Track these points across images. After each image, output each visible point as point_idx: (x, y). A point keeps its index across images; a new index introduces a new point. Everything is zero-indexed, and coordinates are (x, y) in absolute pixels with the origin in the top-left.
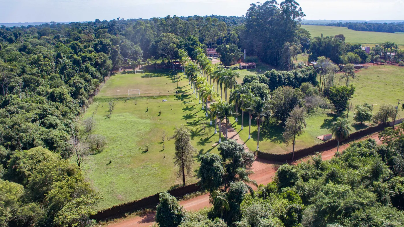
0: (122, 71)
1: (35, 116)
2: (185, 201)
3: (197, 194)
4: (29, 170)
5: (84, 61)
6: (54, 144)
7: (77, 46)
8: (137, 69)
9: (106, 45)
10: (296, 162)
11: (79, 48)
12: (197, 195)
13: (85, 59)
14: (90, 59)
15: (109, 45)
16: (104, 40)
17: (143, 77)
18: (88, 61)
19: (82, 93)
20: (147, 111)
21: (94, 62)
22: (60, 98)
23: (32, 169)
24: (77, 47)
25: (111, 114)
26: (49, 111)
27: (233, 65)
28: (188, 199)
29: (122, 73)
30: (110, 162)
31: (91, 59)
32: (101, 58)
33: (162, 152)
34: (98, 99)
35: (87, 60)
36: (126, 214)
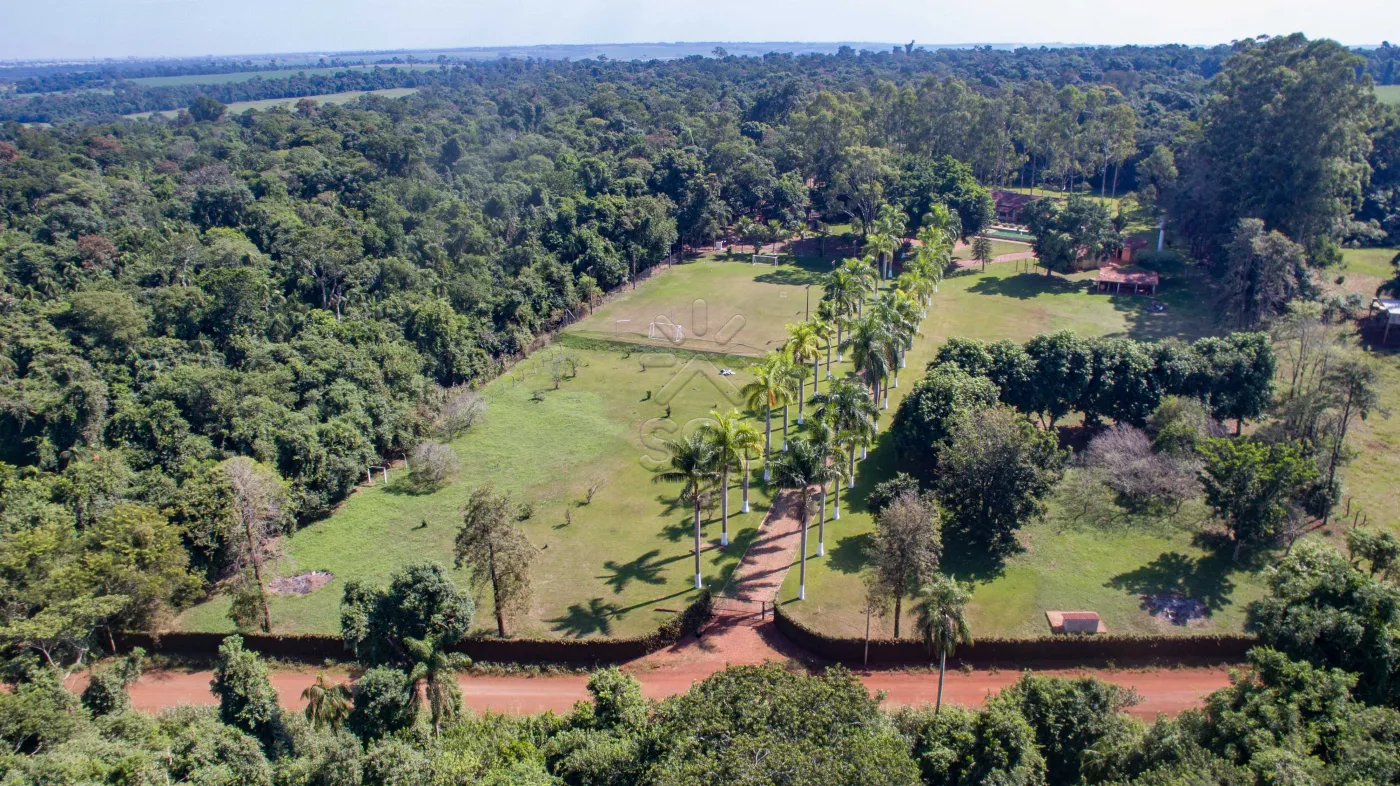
0: (723, 250)
1: (317, 374)
2: (469, 678)
3: (509, 669)
4: (193, 505)
5: (581, 221)
6: (296, 454)
7: (593, 170)
8: (767, 250)
9: (680, 171)
10: (869, 675)
11: (596, 177)
12: (508, 672)
13: (588, 213)
14: (601, 215)
15: (691, 172)
16: (680, 156)
17: (759, 279)
18: (595, 222)
19: (521, 316)
20: (649, 397)
21: (609, 226)
22: (427, 331)
23: (200, 504)
24: (592, 175)
25: (557, 388)
26: (349, 369)
27: (1086, 270)
28: (481, 674)
29: (719, 258)
30: (424, 525)
31: (605, 216)
32: (638, 212)
33: (557, 531)
34: (567, 336)
35: (591, 218)
36: (327, 661)
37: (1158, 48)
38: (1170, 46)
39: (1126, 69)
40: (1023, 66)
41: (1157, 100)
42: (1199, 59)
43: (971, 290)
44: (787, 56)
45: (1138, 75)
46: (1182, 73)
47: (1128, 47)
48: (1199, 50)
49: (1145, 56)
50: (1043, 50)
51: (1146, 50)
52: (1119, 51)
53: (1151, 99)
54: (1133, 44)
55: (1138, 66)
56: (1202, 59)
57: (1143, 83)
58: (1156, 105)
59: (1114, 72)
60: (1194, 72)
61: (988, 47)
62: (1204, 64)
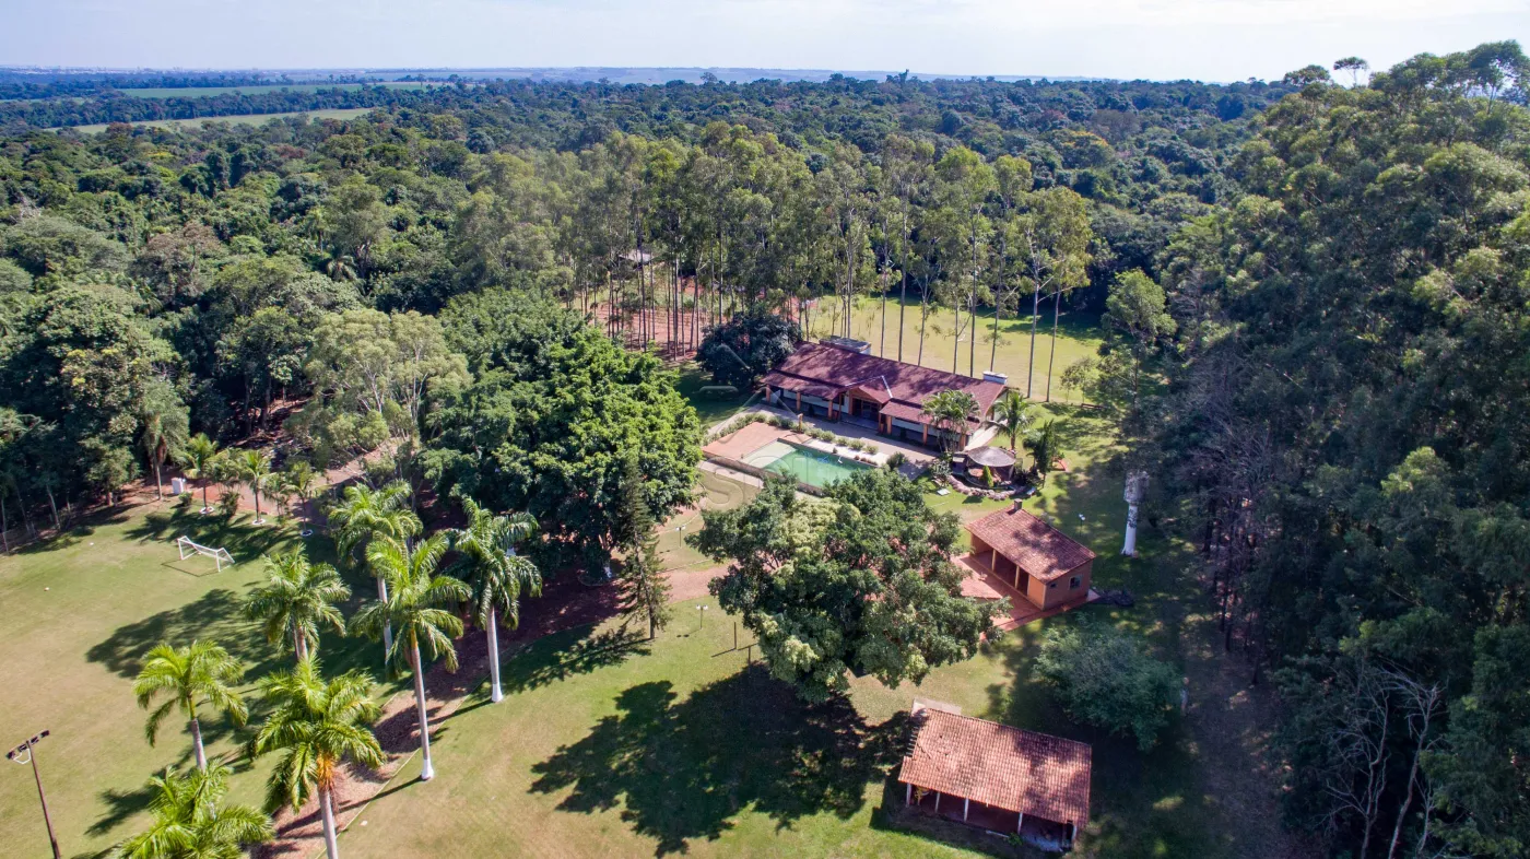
37: (1169, 84)
38: (1182, 82)
39: (1123, 109)
40: (995, 101)
41: (1156, 155)
42: (1216, 97)
43: (561, 807)
44: (777, 83)
45: (1141, 114)
46: (1194, 114)
47: (1138, 82)
48: (1215, 87)
49: (1153, 91)
50: (1044, 83)
51: (1156, 85)
52: (1126, 86)
53: (1149, 153)
54: (1143, 79)
55: (1142, 103)
56: (1219, 98)
57: (1144, 126)
58: (1155, 163)
59: (1108, 112)
60: (1211, 113)
61: (991, 79)
62: (1221, 103)
